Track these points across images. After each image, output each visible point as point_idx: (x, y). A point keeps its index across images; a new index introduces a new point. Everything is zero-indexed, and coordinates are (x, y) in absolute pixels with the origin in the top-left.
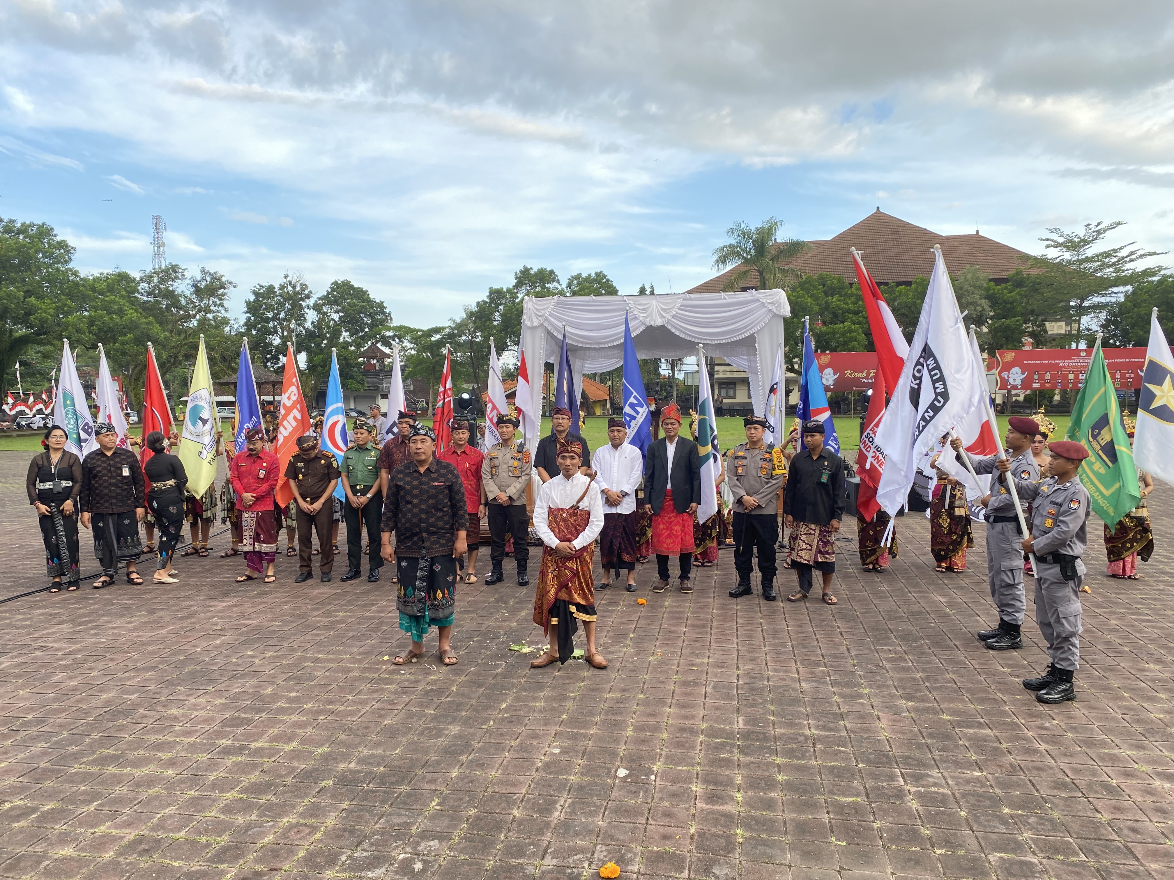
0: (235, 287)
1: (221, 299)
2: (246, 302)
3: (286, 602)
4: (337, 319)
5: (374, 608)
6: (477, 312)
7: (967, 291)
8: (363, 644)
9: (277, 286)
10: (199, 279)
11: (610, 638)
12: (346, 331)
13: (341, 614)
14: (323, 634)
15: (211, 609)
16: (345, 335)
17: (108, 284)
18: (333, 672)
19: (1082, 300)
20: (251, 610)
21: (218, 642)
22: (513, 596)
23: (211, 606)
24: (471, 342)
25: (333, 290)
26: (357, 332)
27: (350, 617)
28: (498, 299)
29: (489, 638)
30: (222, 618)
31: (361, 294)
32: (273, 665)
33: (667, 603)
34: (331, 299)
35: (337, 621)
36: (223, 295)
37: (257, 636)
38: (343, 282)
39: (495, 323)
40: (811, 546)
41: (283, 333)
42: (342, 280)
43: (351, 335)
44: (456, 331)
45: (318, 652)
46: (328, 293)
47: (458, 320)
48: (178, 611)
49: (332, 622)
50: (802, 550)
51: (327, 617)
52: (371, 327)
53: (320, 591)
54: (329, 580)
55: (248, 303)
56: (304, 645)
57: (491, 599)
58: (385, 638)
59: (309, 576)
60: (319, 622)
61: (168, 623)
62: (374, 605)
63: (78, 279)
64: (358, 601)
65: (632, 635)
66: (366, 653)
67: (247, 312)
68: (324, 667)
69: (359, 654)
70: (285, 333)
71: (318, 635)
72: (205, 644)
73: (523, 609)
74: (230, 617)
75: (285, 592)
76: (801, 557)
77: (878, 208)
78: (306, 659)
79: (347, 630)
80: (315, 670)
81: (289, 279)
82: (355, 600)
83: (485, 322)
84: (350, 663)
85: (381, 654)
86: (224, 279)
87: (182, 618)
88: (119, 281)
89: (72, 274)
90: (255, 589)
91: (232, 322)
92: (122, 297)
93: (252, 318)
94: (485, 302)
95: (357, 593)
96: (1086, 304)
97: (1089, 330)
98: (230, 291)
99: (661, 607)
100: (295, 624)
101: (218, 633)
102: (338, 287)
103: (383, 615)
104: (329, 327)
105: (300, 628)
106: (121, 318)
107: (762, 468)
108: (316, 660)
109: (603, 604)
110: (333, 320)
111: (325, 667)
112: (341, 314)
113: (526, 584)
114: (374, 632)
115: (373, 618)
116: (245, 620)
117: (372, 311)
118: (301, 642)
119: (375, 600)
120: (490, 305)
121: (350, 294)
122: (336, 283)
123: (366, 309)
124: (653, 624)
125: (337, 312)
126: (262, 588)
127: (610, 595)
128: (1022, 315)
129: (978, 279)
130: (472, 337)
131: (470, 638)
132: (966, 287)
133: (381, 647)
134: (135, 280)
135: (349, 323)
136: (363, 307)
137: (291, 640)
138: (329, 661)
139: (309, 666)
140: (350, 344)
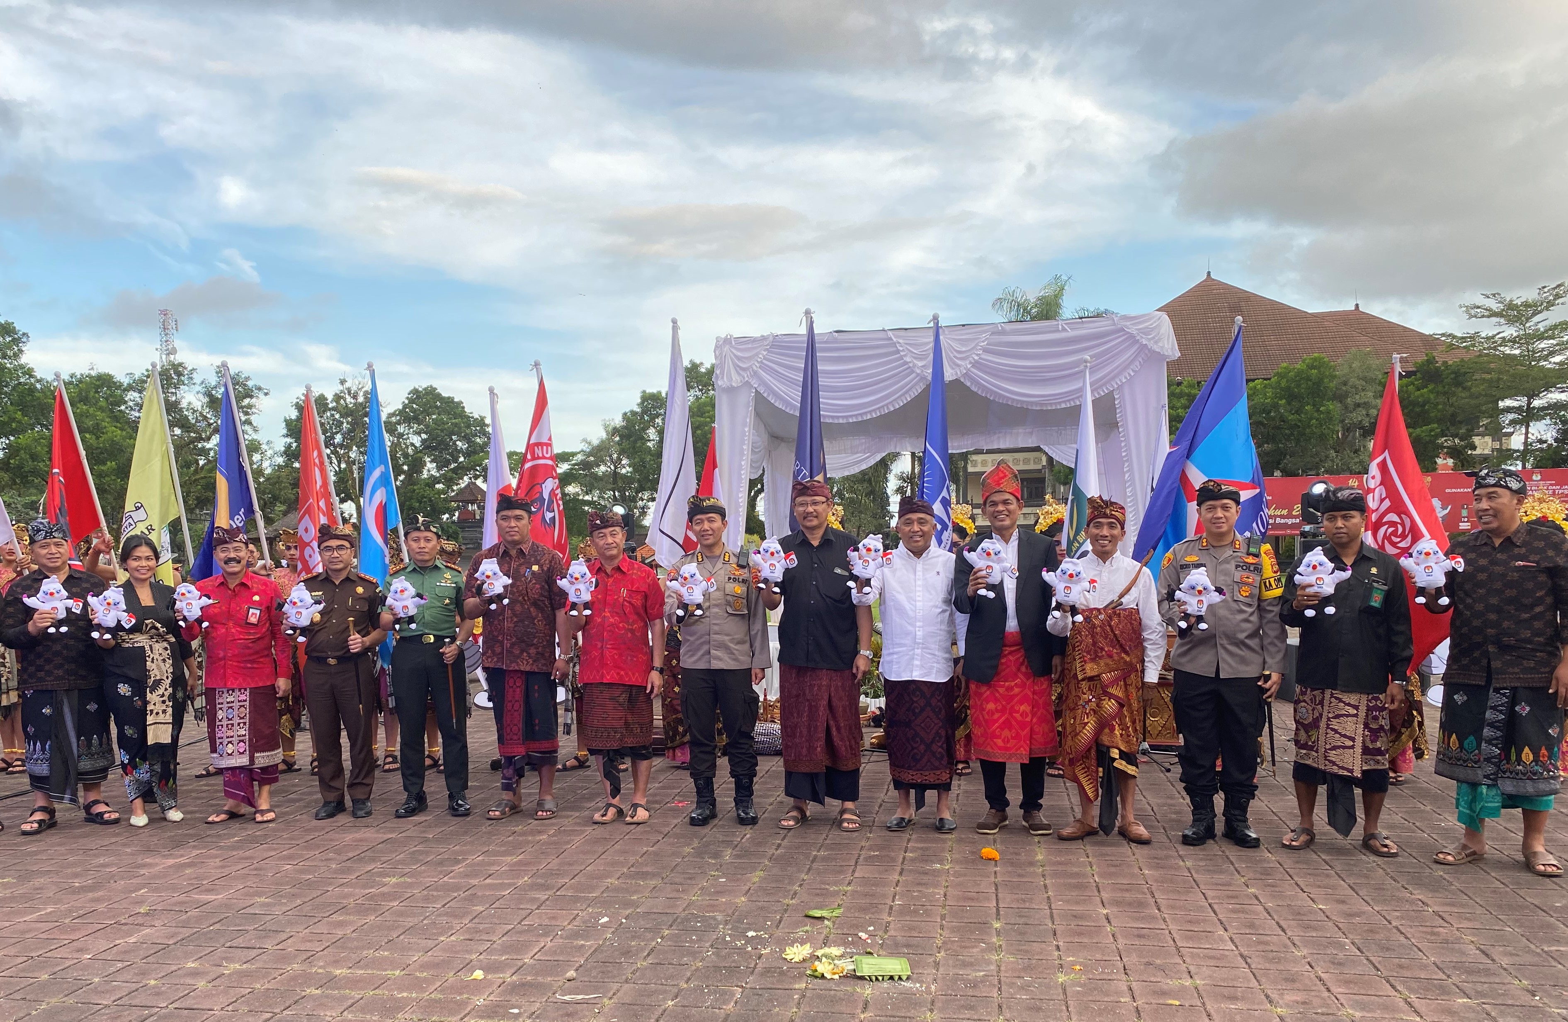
0: (266, 394)
1: (246, 414)
2: (286, 420)
3: (290, 857)
4: (418, 444)
5: (459, 868)
6: (623, 427)
7: (1355, 387)
8: (431, 943)
9: (330, 397)
10: (213, 383)
11: (953, 930)
12: (432, 461)
13: (394, 880)
14: (351, 923)
15: (142, 872)
16: (430, 468)
17: (81, 391)
18: (363, 1010)
19: (1531, 396)
20: (218, 873)
21: (132, 940)
22: (728, 843)
23: (144, 866)
24: (615, 474)
25: (411, 401)
26: (447, 463)
27: (410, 885)
28: (654, 408)
29: (695, 930)
30: (156, 890)
31: (452, 407)
32: (234, 994)
33: (1040, 857)
34: (408, 415)
35: (383, 894)
36: (250, 406)
37: (217, 926)
38: (425, 389)
39: (650, 444)
40: (1353, 739)
41: (339, 466)
42: (424, 386)
43: (439, 468)
44: (592, 459)
45: (336, 963)
46: (405, 406)
47: (596, 442)
48: (76, 875)
49: (372, 897)
50: (1334, 748)
51: (365, 887)
52: (468, 454)
53: (357, 836)
54: (369, 814)
55: (288, 423)
56: (308, 946)
57: (687, 850)
58: (478, 931)
59: (339, 808)
60: (346, 896)
61: (48, 901)
62: (457, 862)
63: (32, 380)
64: (427, 853)
65: (997, 925)
66: (436, 965)
67: (287, 436)
68: (342, 999)
69: (424, 967)
70: (343, 466)
71: (341, 924)
72: (103, 945)
73: (754, 869)
74: (174, 888)
75: (291, 839)
76: (1334, 763)
77: (1209, 273)
78: (307, 979)
79: (401, 914)
80: (322, 1005)
81: (347, 385)
82: (420, 852)
83: (635, 442)
84: (401, 990)
85: (469, 966)
86: (250, 384)
87: (83, 889)
88: (98, 387)
89: (24, 373)
90: (239, 833)
91: (264, 447)
92: (101, 409)
93: (294, 445)
94: (634, 413)
95: (426, 840)
96: (1536, 403)
97: (1541, 441)
98: (261, 403)
99: (1032, 864)
100: (299, 902)
101: (140, 920)
102: (418, 397)
103: (474, 882)
104: (406, 455)
105: (307, 908)
106: (98, 438)
107: (1241, 583)
108: (330, 981)
109: (913, 860)
110: (412, 444)
111: (345, 998)
112: (424, 436)
113: (754, 821)
114: (456, 916)
115: (456, 888)
116: (201, 893)
117: (468, 431)
118: (305, 940)
119: (463, 853)
120: (642, 417)
121: (437, 407)
122: (415, 391)
123: (460, 428)
124: (1031, 900)
125: (418, 433)
126: (251, 830)
127: (917, 841)
128: (1439, 421)
129: (1369, 368)
130: (616, 467)
131: (655, 930)
132: (1353, 381)
133: (469, 952)
134: (121, 385)
135: (435, 449)
136: (456, 425)
137: (284, 936)
138: (354, 983)
139: (311, 996)
140: (436, 480)
